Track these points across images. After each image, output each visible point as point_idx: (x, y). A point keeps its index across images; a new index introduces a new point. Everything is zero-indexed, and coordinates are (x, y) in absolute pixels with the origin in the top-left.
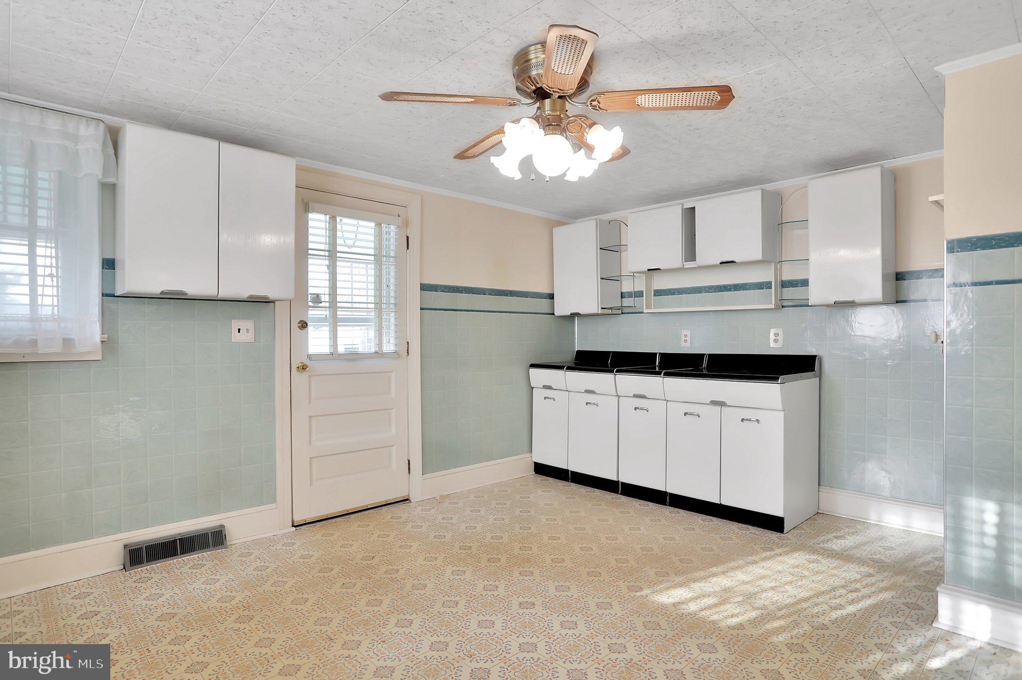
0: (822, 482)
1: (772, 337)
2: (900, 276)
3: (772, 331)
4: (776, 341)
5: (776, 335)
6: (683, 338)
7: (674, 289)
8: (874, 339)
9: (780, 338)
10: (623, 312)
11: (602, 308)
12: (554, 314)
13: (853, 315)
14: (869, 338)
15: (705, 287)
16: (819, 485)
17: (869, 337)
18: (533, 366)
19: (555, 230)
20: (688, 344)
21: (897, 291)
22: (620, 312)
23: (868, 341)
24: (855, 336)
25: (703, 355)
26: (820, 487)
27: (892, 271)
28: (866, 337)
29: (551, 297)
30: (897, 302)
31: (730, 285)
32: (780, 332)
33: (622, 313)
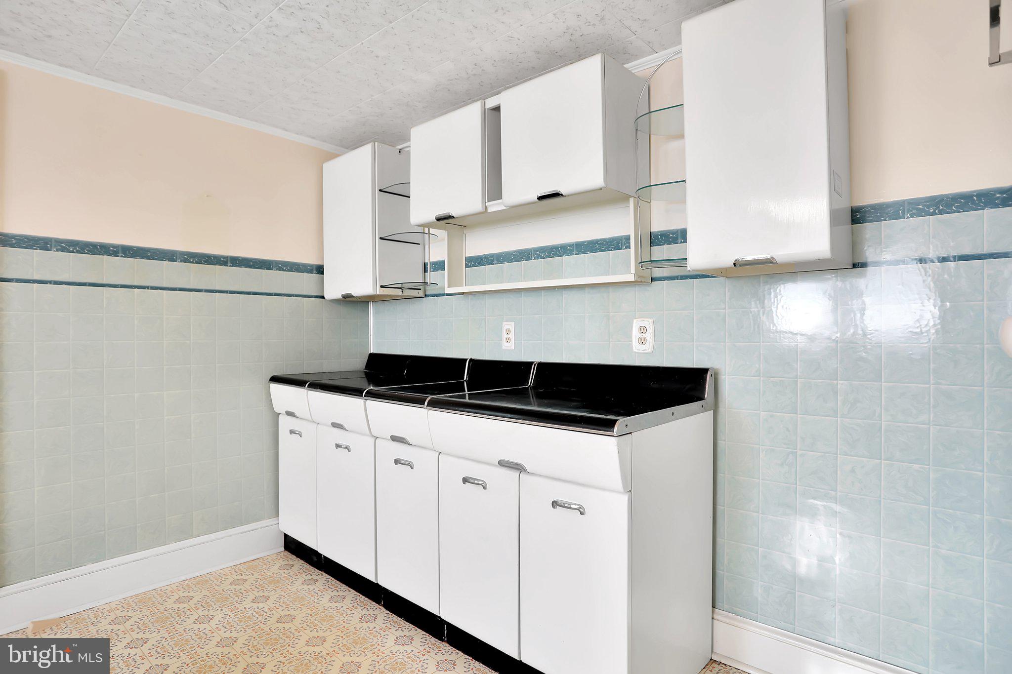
0: (718, 604)
1: (636, 334)
2: (857, 216)
3: (636, 325)
4: (642, 341)
5: (643, 330)
6: (505, 336)
7: (492, 255)
8: (812, 338)
9: (649, 336)
10: (427, 293)
11: (382, 287)
12: (323, 297)
13: (773, 294)
14: (803, 337)
15: (536, 250)
16: (713, 607)
17: (802, 335)
18: (275, 379)
19: (327, 166)
20: (511, 346)
21: (855, 245)
22: (421, 293)
23: (801, 342)
24: (777, 332)
25: (530, 364)
26: (716, 610)
27: (845, 204)
28: (796, 334)
29: (320, 270)
30: (854, 266)
31: (571, 245)
32: (648, 324)
33: (426, 296)
